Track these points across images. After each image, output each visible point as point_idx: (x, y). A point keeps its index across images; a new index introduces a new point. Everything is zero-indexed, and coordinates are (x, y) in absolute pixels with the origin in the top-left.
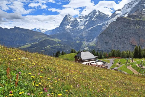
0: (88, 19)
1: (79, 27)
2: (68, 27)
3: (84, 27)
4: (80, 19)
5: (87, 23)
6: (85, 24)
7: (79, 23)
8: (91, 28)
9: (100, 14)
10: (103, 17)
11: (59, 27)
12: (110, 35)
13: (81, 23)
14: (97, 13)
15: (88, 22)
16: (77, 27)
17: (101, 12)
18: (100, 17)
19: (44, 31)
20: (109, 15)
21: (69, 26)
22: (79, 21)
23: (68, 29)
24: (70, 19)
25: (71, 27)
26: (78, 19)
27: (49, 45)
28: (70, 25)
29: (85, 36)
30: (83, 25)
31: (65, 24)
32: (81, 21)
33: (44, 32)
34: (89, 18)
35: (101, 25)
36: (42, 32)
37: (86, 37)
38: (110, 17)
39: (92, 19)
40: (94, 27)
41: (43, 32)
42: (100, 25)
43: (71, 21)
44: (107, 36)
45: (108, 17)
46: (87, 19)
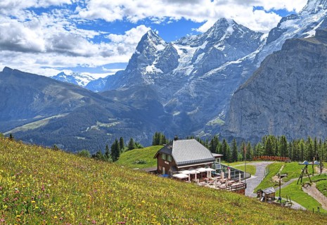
0: (203, 47)
1: (179, 68)
2: (150, 69)
3: (194, 70)
4: (183, 47)
5: (200, 57)
6: (197, 62)
7: (179, 57)
8: (210, 73)
9: (236, 31)
10: (244, 39)
11: (127, 69)
13: (183, 59)
14: (230, 29)
15: (203, 54)
16: (175, 70)
17: (241, 26)
18: (238, 40)
19: (83, 80)
20: (262, 34)
21: (153, 66)
22: (180, 52)
23: (150, 75)
24: (154, 45)
25: (159, 70)
26: (176, 47)
27: (98, 123)
28: (154, 63)
29: (195, 95)
30: (191, 64)
31: (141, 61)
32: (185, 51)
33: (86, 84)
34: (206, 43)
35: (239, 64)
36: (80, 84)
37: (197, 98)
38: (264, 40)
39: (216, 46)
40: (220, 68)
41: (83, 83)
42: (237, 62)
43: (159, 52)
45: (259, 39)
46: (201, 45)
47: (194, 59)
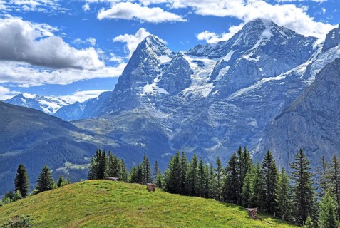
0: (227, 58)
1: (192, 88)
2: (148, 88)
3: (214, 90)
4: (198, 59)
5: (223, 72)
6: (218, 78)
7: (192, 72)
8: (239, 93)
9: (276, 35)
10: (289, 47)
11: (116, 90)
12: (322, 120)
13: (199, 75)
14: (267, 34)
15: (228, 68)
16: (187, 90)
17: (282, 29)
18: (279, 49)
19: (54, 105)
20: (316, 39)
21: (154, 85)
22: (193, 66)
23: (150, 97)
24: (156, 56)
25: (162, 91)
26: (187, 58)
28: (156, 80)
29: (216, 124)
30: (209, 82)
31: (136, 78)
32: (201, 64)
33: (55, 111)
34: (231, 52)
35: (282, 80)
36: (46, 110)
37: (219, 129)
38: (318, 48)
39: (246, 57)
40: (253, 87)
41: (51, 109)
42: (278, 78)
43: (162, 66)
44: (308, 121)
45: (310, 46)
46: (224, 55)
47: (214, 76)
